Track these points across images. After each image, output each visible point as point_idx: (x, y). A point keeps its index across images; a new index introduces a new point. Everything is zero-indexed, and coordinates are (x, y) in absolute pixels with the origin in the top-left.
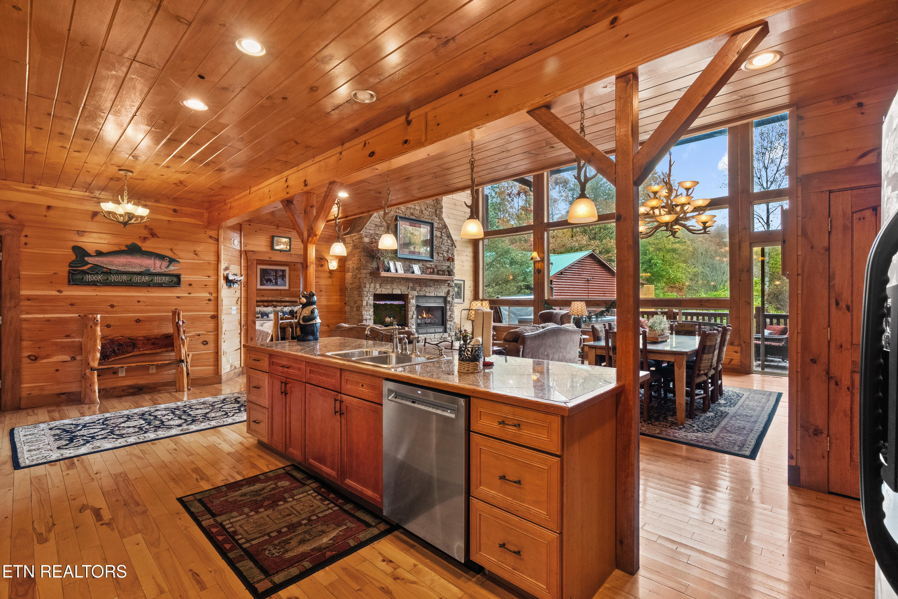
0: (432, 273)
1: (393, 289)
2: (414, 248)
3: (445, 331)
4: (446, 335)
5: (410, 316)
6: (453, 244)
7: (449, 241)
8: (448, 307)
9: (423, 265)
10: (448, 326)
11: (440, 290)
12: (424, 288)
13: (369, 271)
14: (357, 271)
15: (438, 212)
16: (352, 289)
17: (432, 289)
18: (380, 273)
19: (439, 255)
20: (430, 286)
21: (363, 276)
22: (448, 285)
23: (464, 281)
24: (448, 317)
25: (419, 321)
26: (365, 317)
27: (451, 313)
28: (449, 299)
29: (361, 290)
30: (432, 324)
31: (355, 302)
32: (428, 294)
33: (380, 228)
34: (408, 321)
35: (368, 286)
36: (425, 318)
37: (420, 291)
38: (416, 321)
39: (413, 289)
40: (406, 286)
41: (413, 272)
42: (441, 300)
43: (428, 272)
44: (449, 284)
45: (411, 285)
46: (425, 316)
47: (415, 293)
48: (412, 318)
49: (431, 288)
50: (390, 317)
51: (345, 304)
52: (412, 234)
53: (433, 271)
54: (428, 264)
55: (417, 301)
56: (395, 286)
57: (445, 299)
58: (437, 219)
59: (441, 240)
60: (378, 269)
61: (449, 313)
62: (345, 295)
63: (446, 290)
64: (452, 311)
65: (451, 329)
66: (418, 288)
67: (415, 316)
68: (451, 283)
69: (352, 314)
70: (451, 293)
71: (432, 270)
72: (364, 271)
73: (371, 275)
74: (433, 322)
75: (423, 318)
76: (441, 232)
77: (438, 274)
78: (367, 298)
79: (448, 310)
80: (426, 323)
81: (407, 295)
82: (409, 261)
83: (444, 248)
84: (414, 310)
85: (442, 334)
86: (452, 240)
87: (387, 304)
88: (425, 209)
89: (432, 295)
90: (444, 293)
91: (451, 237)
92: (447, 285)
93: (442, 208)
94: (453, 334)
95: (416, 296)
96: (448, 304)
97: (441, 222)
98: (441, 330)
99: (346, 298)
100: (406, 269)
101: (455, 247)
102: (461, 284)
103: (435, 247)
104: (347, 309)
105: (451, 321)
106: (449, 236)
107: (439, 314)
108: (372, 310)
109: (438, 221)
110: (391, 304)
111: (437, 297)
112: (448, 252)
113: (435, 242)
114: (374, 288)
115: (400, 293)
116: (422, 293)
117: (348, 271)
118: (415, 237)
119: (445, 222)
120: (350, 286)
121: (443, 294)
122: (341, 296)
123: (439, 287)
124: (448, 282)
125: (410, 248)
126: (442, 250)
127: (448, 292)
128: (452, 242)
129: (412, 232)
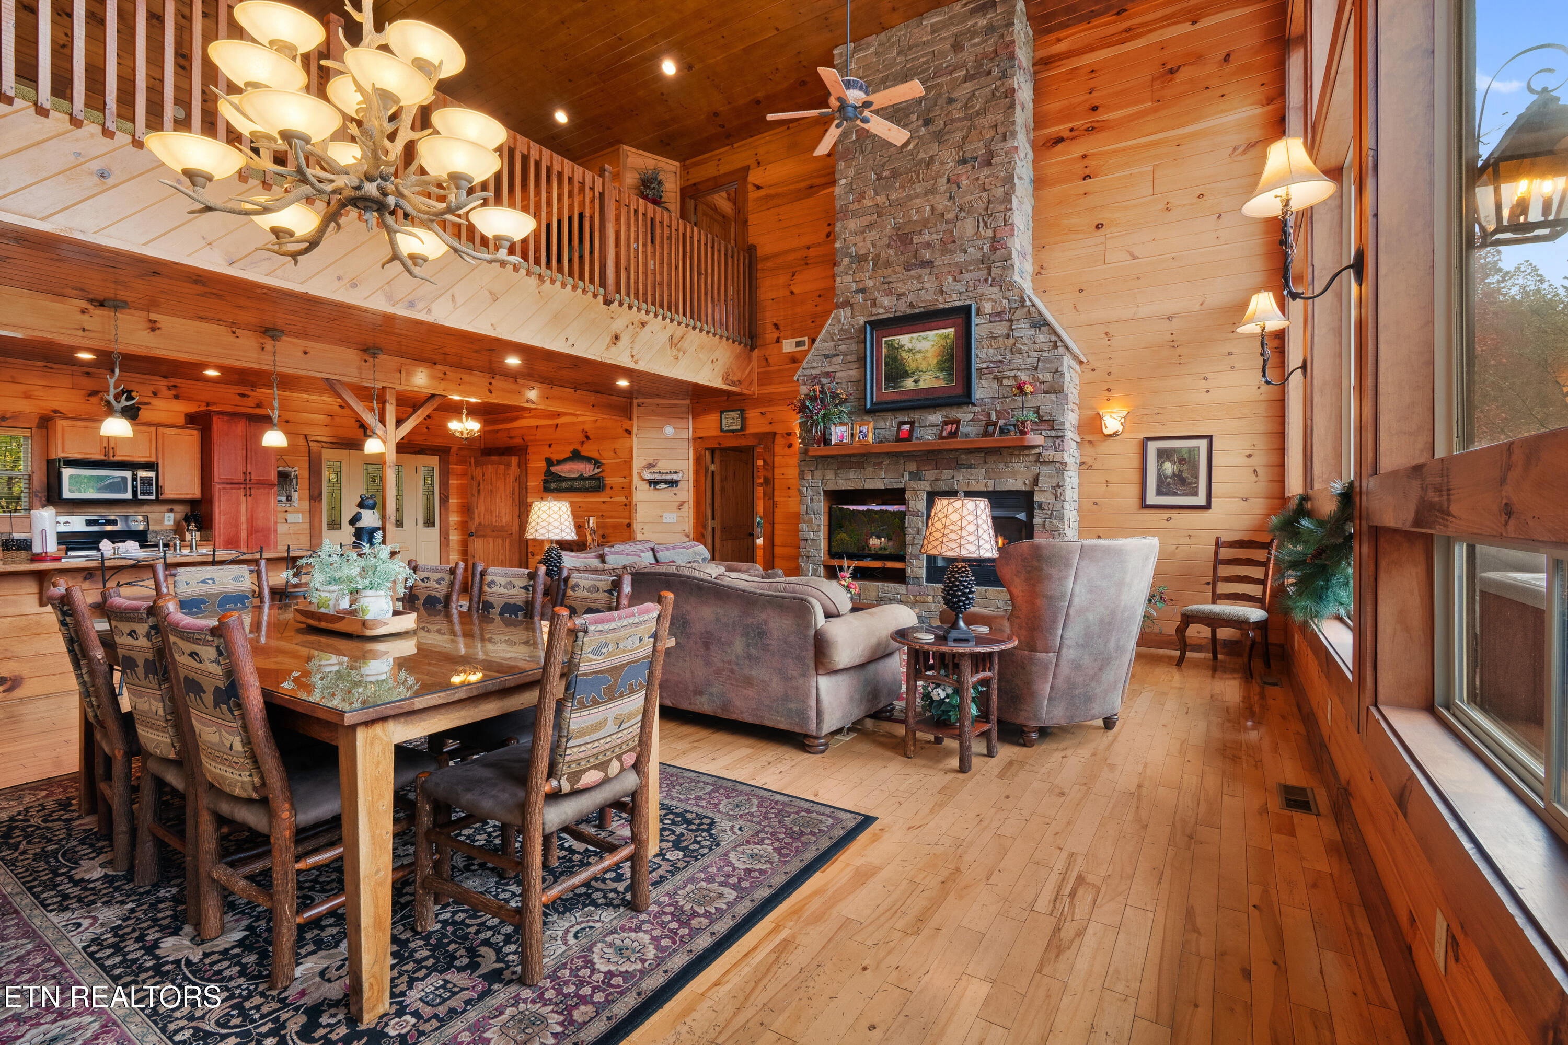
1: (864, 480)
2: (916, 381)
6: (1057, 342)
7: (1040, 337)
8: (1037, 521)
12: (951, 473)
19: (1001, 385)
20: (970, 467)
22: (1037, 461)
23: (1210, 438)
28: (1041, 497)
33: (834, 359)
37: (937, 479)
39: (915, 476)
43: (945, 433)
44: (1040, 455)
45: (913, 467)
47: (925, 486)
48: (914, 543)
49: (973, 471)
52: (910, 350)
55: (930, 503)
56: (868, 472)
58: (996, 289)
59: (1011, 341)
64: (1052, 531)
66: (930, 474)
70: (1045, 482)
76: (1013, 320)
78: (808, 500)
79: (1039, 528)
81: (903, 491)
82: (906, 413)
86: (1051, 332)
87: (872, 511)
88: (955, 280)
91: (1046, 324)
92: (1032, 458)
93: (1009, 257)
95: (927, 493)
96: (1037, 512)
97: (1005, 296)
101: (1066, 348)
102: (1193, 451)
103: (983, 367)
106: (1040, 323)
108: (821, 522)
110: (881, 511)
112: (1037, 368)
114: (824, 479)
115: (883, 488)
118: (918, 356)
123: (1001, 466)
124: (1037, 451)
125: (903, 384)
126: (1011, 367)
127: (1036, 481)
128: (1054, 338)
129: (910, 346)
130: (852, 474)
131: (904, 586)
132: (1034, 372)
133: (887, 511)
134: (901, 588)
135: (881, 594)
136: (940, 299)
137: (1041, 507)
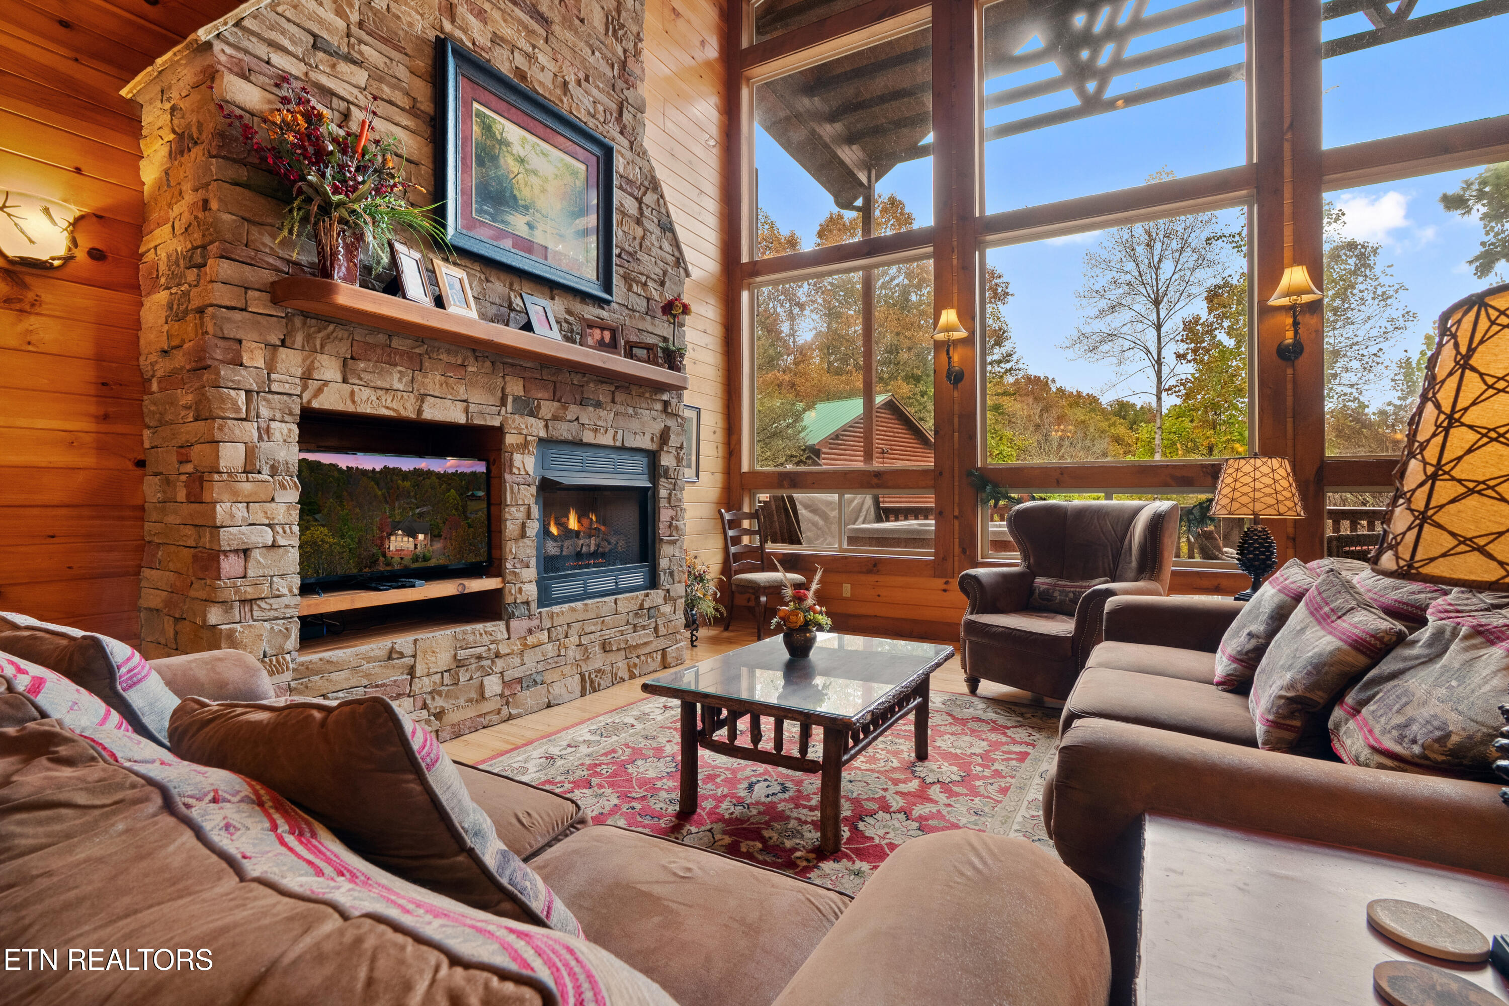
0: (611, 346)
1: (422, 397)
2: (530, 226)
3: (653, 583)
4: (657, 596)
5: (511, 528)
7: (666, 246)
8: (663, 493)
9: (569, 312)
10: (664, 563)
11: (634, 424)
12: (573, 411)
13: (268, 276)
14: (191, 275)
15: (627, 117)
16: (171, 380)
17: (606, 416)
18: (330, 290)
19: (630, 289)
20: (598, 405)
21: (222, 295)
22: (667, 407)
23: (698, 410)
24: (663, 529)
25: (552, 548)
26: (229, 537)
27: (671, 513)
28: (667, 460)
29: (207, 376)
30: (603, 555)
31: (183, 454)
32: (588, 437)
34: (500, 547)
35: (254, 357)
36: (577, 534)
37: (555, 418)
38: (540, 548)
39: (523, 407)
40: (491, 391)
41: (528, 327)
42: (639, 464)
43: (590, 341)
44: (666, 404)
45: (516, 383)
46: (573, 523)
47: (536, 427)
48: (523, 535)
49: (603, 413)
50: (412, 534)
51: (141, 464)
52: (522, 161)
53: (614, 338)
54: (590, 312)
55: (542, 462)
56: (432, 381)
57: (653, 457)
58: (626, 141)
59: (639, 232)
60: (324, 270)
61: (665, 515)
62: (137, 416)
63: (658, 427)
64: (676, 506)
65: (672, 574)
66: (548, 408)
67: (533, 528)
68: (674, 402)
69: (171, 519)
70: (674, 441)
71: (607, 335)
72: (226, 269)
73: (275, 301)
74: (606, 547)
75: (567, 533)
76: (640, 201)
77: (630, 355)
78: (251, 430)
79: (663, 503)
80: (579, 555)
81: (499, 432)
82: (507, 278)
83: (649, 265)
84: (531, 501)
85: (640, 594)
86: (676, 244)
87: (397, 471)
89: (606, 439)
90: (648, 437)
91: (672, 231)
92: (659, 406)
93: (641, 107)
94: (679, 589)
95: (541, 440)
96: (663, 481)
97: (638, 160)
98: (637, 578)
99: (147, 433)
100: (492, 311)
101: (688, 275)
102: (689, 422)
103: (616, 251)
104: (151, 488)
105: (673, 543)
106: (667, 227)
107: (628, 517)
108: (293, 496)
109: (629, 154)
110: (417, 472)
111: (623, 449)
112: (662, 284)
113: (618, 235)
114: (306, 377)
115: (463, 420)
116: (564, 431)
117: (155, 287)
118: (533, 179)
119: (652, 169)
120: (163, 367)
121: (645, 443)
122: (105, 418)
123: (631, 411)
124: (665, 397)
125: (510, 218)
126: (641, 268)
127: (664, 437)
128: (677, 254)
129: (522, 154)
130: (396, 380)
131: (501, 625)
132: (660, 288)
133: (429, 473)
134: (497, 628)
135: (461, 654)
136: (565, 100)
137: (666, 475)
